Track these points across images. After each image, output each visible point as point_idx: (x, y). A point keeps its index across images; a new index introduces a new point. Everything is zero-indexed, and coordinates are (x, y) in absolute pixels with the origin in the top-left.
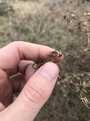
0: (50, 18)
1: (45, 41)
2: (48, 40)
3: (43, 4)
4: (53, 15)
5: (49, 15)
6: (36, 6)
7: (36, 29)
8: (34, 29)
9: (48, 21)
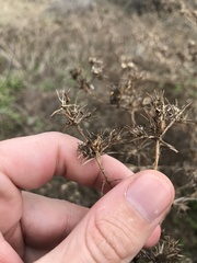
0: (57, 39)
1: (45, 91)
2: (53, 89)
3: (42, 8)
4: (64, 36)
5: (56, 33)
6: (26, 8)
7: (26, 61)
8: (22, 61)
9: (54, 47)
